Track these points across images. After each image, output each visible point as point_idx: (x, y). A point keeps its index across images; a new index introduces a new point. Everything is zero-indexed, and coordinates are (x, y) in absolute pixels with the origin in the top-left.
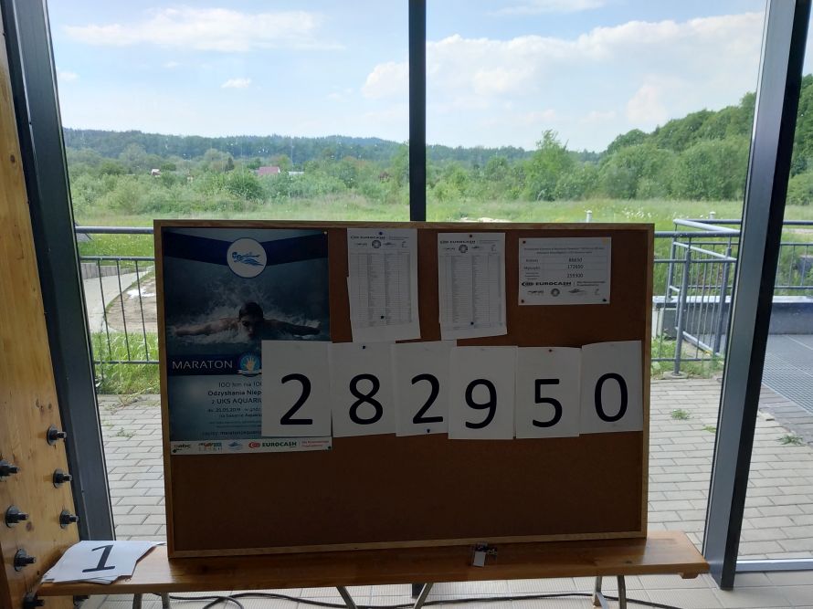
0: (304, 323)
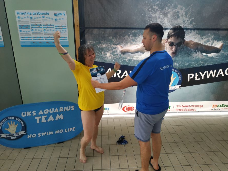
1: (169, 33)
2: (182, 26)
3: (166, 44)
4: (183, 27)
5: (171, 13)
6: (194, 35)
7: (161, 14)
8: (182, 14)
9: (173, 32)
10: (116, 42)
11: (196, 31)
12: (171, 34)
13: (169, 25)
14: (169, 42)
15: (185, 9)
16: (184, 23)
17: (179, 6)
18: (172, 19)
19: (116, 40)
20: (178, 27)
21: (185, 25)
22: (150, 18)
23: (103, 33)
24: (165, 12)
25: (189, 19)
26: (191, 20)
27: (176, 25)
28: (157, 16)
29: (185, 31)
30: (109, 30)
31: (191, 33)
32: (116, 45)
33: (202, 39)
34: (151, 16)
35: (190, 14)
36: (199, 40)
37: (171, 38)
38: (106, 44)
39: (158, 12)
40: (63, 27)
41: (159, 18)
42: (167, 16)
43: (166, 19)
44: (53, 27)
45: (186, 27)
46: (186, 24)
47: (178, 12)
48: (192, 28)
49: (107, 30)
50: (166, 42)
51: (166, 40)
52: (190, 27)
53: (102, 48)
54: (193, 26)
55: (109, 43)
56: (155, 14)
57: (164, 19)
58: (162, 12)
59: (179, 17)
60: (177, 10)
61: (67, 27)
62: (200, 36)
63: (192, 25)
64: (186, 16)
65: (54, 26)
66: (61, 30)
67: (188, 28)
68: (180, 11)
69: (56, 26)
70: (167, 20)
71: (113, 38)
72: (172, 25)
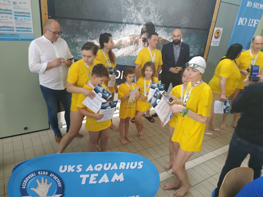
1: (142, 29)
2: (153, 22)
3: (140, 40)
4: (153, 24)
5: (144, 8)
6: (162, 32)
7: (136, 9)
8: (153, 11)
9: (146, 28)
10: (92, 36)
11: (164, 28)
12: (144, 29)
13: (143, 20)
14: (142, 38)
15: (154, 6)
16: (154, 20)
17: (150, 3)
18: (145, 15)
19: (92, 33)
20: (149, 23)
21: (155, 22)
22: (126, 11)
23: (77, 25)
24: (138, 7)
25: (158, 16)
26: (159, 17)
27: (148, 21)
28: (132, 11)
29: (155, 27)
30: (84, 21)
31: (160, 29)
32: (93, 39)
33: (168, 36)
34: (127, 9)
35: (159, 11)
36: (166, 37)
37: (144, 34)
38: (80, 38)
39: (133, 6)
40: (26, 15)
41: (134, 12)
42: (141, 11)
43: (139, 14)
44: (11, 14)
45: (156, 23)
46: (156, 20)
47: (149, 8)
48: (161, 25)
49: (82, 21)
50: (140, 38)
51: (140, 36)
52: (159, 23)
53: (76, 42)
54: (162, 23)
55: (85, 37)
56: (130, 8)
57: (138, 14)
58: (136, 7)
59: (150, 13)
60: (148, 6)
61: (31, 15)
62: (166, 33)
63: (160, 22)
64: (156, 13)
65: (12, 12)
66: (23, 18)
67: (158, 24)
68: (151, 7)
69: (14, 12)
70: (141, 16)
71: (89, 32)
72: (145, 21)
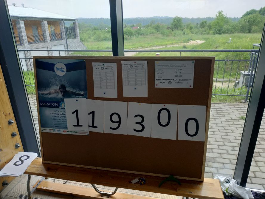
0: (79, 92)
